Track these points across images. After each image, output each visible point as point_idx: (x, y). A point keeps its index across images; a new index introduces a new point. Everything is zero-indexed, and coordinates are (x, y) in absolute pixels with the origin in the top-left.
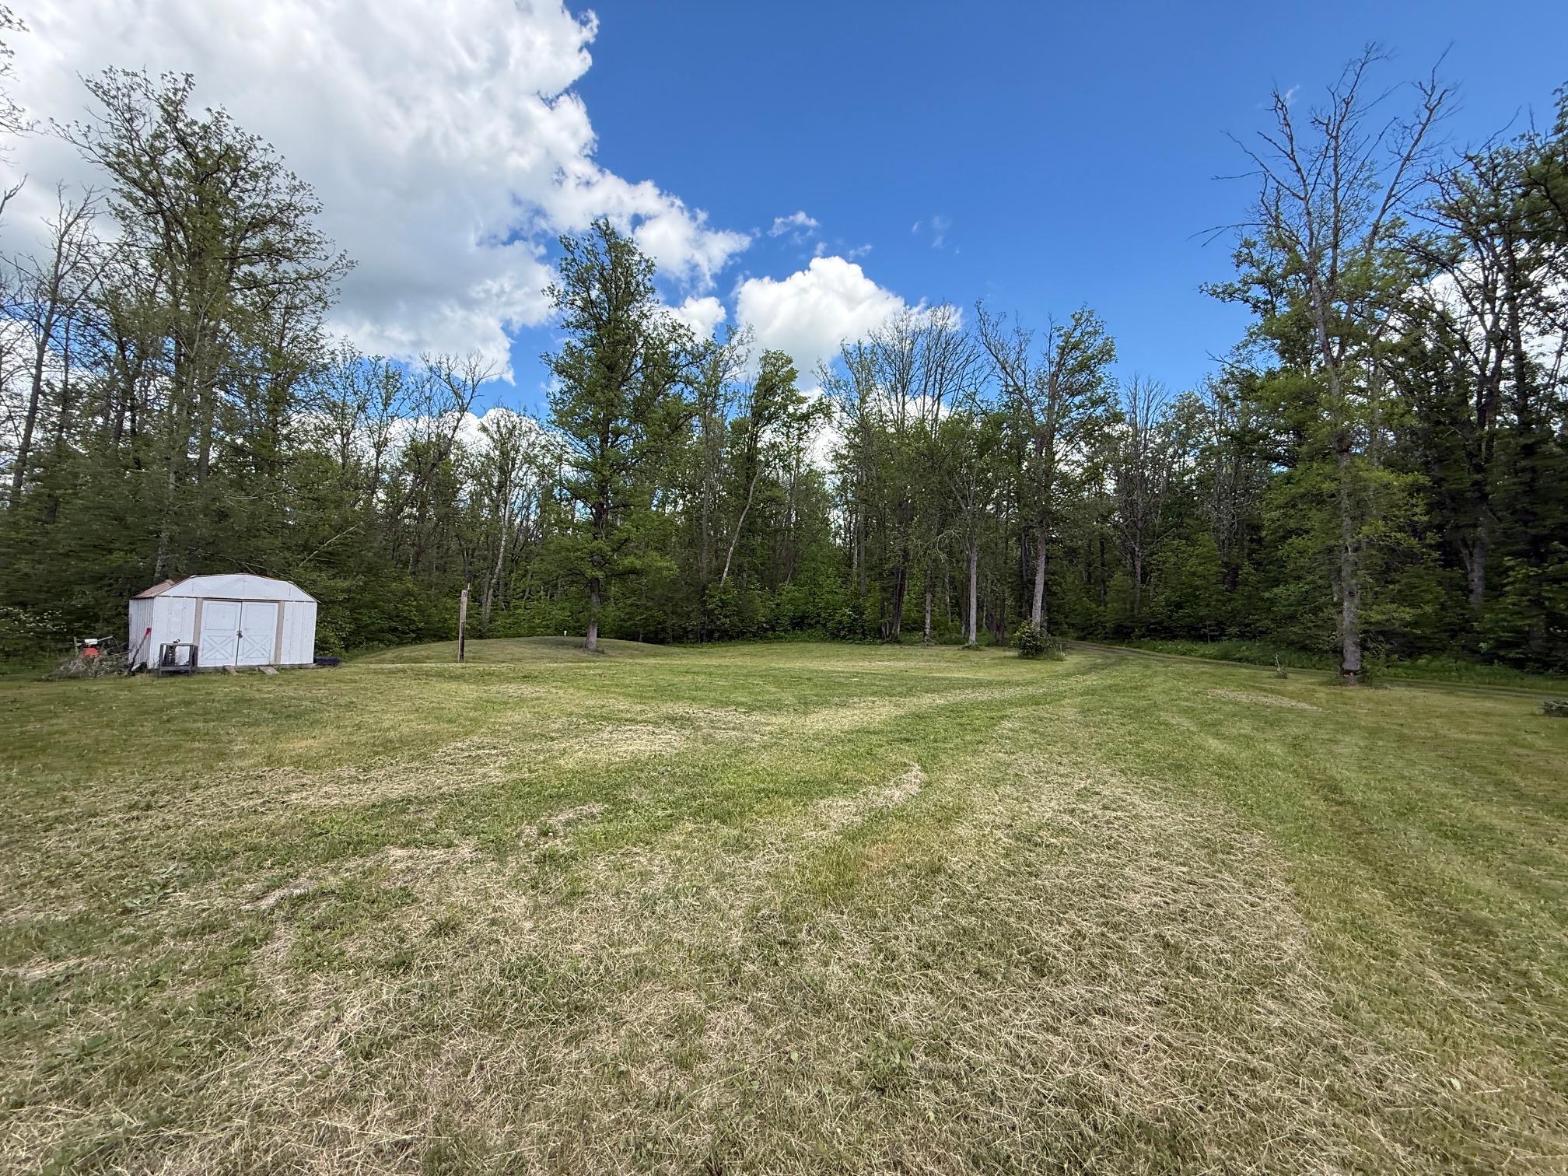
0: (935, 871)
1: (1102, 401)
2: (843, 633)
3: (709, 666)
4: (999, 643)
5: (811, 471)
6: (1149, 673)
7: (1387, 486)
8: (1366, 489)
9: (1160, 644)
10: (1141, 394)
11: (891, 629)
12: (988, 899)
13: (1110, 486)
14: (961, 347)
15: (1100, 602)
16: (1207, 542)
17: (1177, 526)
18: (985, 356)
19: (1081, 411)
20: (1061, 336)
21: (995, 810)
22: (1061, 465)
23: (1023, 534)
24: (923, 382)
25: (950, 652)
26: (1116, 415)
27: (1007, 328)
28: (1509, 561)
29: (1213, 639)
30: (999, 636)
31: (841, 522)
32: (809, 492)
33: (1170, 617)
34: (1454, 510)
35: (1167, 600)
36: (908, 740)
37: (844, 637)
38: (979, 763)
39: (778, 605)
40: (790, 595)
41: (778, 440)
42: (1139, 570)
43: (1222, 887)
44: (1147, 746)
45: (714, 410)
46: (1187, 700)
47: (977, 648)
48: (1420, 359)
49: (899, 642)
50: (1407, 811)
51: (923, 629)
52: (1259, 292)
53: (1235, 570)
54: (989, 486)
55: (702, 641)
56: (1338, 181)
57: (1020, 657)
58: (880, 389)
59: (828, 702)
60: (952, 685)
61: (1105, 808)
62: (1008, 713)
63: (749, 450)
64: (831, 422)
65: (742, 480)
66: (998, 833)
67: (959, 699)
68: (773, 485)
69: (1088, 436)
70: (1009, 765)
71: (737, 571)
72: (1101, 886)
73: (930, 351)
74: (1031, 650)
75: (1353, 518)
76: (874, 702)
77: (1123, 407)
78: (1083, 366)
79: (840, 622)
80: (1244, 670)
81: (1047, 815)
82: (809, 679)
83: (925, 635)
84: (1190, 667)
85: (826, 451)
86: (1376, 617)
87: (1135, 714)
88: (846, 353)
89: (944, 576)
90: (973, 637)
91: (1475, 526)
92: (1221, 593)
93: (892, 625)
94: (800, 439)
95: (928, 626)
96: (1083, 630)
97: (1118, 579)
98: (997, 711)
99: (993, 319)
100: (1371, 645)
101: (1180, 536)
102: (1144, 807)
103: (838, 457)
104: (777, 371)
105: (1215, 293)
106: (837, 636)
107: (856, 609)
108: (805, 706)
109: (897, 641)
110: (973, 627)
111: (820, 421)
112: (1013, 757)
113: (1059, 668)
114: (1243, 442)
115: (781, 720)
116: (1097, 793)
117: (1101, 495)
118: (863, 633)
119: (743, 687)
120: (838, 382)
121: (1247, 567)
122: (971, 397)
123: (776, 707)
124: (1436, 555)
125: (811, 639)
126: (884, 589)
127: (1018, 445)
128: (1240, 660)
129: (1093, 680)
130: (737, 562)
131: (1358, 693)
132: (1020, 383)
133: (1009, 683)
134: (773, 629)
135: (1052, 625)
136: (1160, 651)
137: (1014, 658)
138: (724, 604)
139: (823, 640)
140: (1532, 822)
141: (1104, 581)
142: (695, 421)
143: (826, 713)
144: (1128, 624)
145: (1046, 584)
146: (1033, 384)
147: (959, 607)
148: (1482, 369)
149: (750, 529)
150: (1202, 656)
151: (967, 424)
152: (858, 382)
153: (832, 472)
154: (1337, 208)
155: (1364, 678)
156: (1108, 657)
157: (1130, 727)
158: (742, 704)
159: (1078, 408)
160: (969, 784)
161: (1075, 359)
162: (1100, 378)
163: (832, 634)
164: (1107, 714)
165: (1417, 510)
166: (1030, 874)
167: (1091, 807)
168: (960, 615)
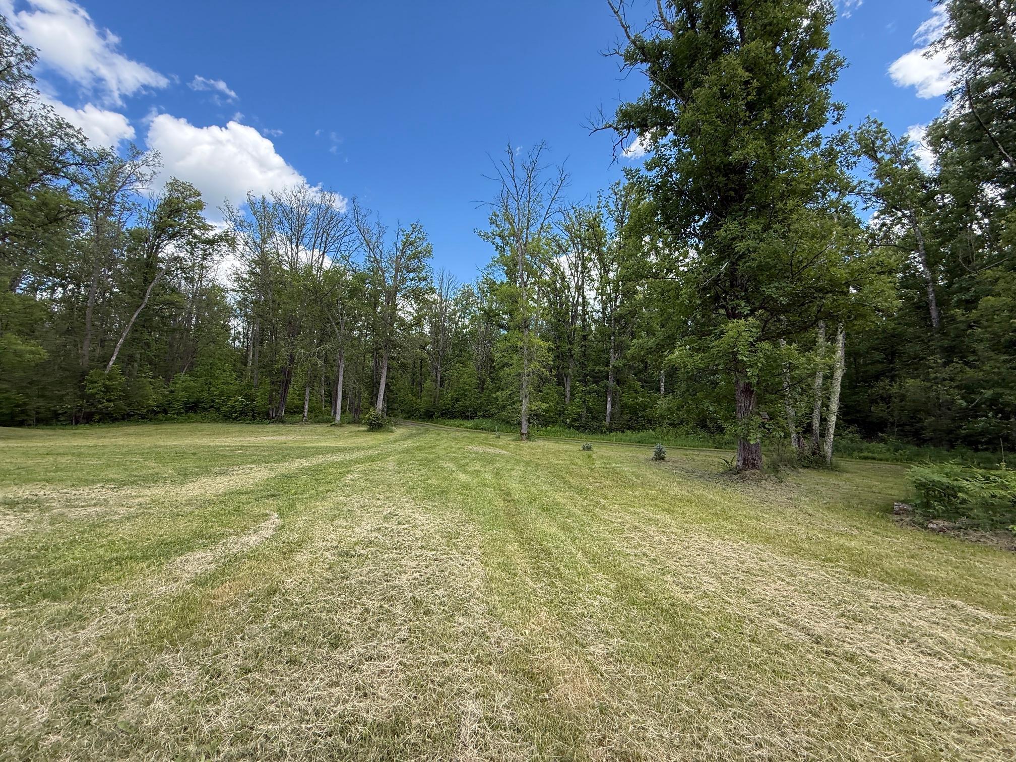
0: (272, 592)
1: (424, 279)
2: (234, 415)
3: (80, 447)
4: (354, 422)
5: (214, 286)
6: (439, 438)
7: (540, 346)
8: (533, 347)
9: (447, 421)
10: (445, 280)
11: (277, 412)
12: (309, 603)
13: (427, 329)
14: (341, 224)
15: (417, 395)
16: (472, 366)
17: (459, 356)
18: (356, 234)
19: (413, 282)
20: (404, 235)
21: (329, 538)
22: (400, 313)
23: (375, 351)
24: (313, 240)
25: (322, 428)
26: (431, 289)
27: (372, 220)
28: (577, 384)
29: (472, 418)
30: (356, 418)
31: (241, 329)
32: (210, 303)
33: (453, 406)
34: (563, 360)
35: (452, 396)
36: (273, 496)
37: (236, 418)
38: (322, 507)
39: (172, 392)
40: (184, 384)
41: (182, 255)
42: (439, 379)
43: (451, 559)
44: (430, 482)
45: (109, 213)
46: (454, 453)
47: (340, 425)
48: (554, 289)
49: (283, 422)
50: (532, 500)
51: (302, 412)
52: (498, 240)
53: (483, 382)
54: (356, 319)
55: (77, 423)
56: (530, 198)
57: (369, 431)
58: (279, 236)
59: (208, 472)
60: (319, 451)
61: (399, 523)
62: (352, 469)
63: (149, 257)
64: (234, 250)
65: (140, 282)
66: (327, 554)
67: (320, 461)
68: (173, 291)
69: (416, 298)
70: (345, 504)
71: (127, 360)
72: (386, 575)
73: (319, 220)
74: (375, 426)
75: (528, 360)
76: (251, 469)
77: (436, 285)
78: (415, 256)
79: (233, 407)
80: (483, 435)
81: (363, 535)
82: (194, 454)
83: (304, 416)
84: (459, 434)
85: (229, 272)
86: (534, 408)
87: (426, 463)
88: (252, 204)
89: (321, 375)
90: (338, 418)
91: (568, 368)
92: (476, 393)
93: (278, 409)
94: (204, 259)
95: (306, 411)
96: (408, 413)
97: (428, 384)
98: (345, 467)
99: (364, 212)
100: (531, 421)
101: (460, 362)
102: (420, 518)
103: (239, 279)
104: (185, 198)
105: (480, 235)
106: (230, 418)
107: (247, 397)
108: (185, 476)
109: (281, 421)
110: (339, 411)
111: (225, 249)
112: (349, 499)
113: (391, 437)
114: (489, 315)
115: (156, 492)
116: (397, 515)
117: (422, 334)
118: (253, 416)
119: (119, 464)
120: (242, 222)
121: (489, 380)
122: (346, 258)
123: (153, 480)
124: (555, 379)
125: (203, 420)
126: (273, 383)
127: (375, 295)
128: (482, 429)
129: (409, 444)
130: (127, 352)
131: (526, 444)
132: (378, 257)
133: (358, 449)
134: (165, 411)
135: (390, 410)
136: (447, 425)
137: (364, 431)
138: (108, 389)
139: (215, 421)
140: (572, 498)
141: (421, 384)
142: (85, 219)
143: (204, 481)
144: (432, 409)
145: (387, 384)
146: (386, 260)
147: (331, 398)
148: (573, 300)
149: (145, 323)
150: (466, 427)
151: (342, 276)
152: (261, 227)
153: (233, 290)
154: (529, 211)
155: (529, 437)
156: (420, 429)
157: (423, 472)
158: (113, 480)
159: (412, 280)
160: (314, 521)
161: (412, 251)
162: (424, 266)
163: (225, 416)
164: (412, 464)
165: (550, 359)
166: (343, 578)
167: (391, 525)
168: (331, 403)
